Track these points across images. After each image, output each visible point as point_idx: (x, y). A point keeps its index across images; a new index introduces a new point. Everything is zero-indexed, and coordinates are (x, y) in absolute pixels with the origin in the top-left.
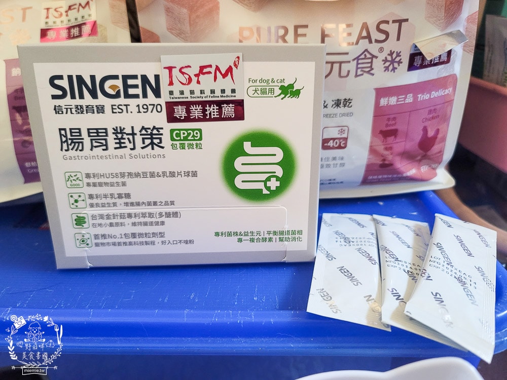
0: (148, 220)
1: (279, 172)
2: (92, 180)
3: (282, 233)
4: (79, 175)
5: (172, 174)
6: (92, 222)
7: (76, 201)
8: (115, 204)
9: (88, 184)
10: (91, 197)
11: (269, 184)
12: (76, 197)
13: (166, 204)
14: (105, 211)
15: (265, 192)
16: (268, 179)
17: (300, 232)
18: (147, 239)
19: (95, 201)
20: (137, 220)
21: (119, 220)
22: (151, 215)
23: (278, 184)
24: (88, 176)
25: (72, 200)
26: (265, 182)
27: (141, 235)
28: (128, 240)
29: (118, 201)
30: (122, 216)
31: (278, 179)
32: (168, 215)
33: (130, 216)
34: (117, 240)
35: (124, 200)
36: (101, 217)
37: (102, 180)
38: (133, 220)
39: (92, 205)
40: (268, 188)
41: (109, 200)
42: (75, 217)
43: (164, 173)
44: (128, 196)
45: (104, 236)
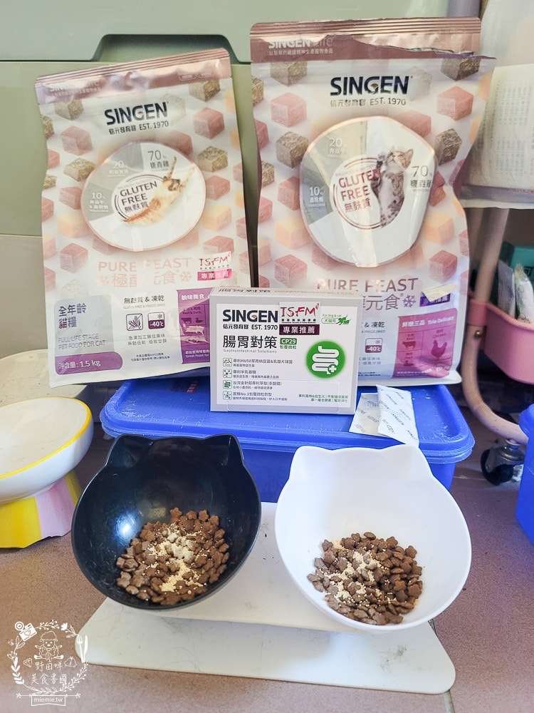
0: (263, 386)
1: (336, 363)
2: (236, 363)
3: (336, 397)
4: (230, 360)
5: (279, 362)
6: (233, 385)
7: (227, 374)
8: (247, 376)
9: (235, 365)
10: (235, 372)
11: (330, 369)
12: (227, 371)
13: (274, 377)
14: (241, 380)
15: (328, 373)
16: (330, 366)
17: (347, 397)
18: (261, 396)
19: (237, 374)
20: (257, 386)
21: (248, 385)
22: (265, 383)
23: (335, 369)
24: (235, 361)
25: (225, 373)
26: (328, 368)
27: (259, 394)
28: (251, 397)
29: (249, 375)
30: (250, 383)
31: (335, 366)
32: (274, 383)
33: (254, 383)
34: (245, 396)
35: (252, 374)
36: (239, 383)
37: (242, 363)
38: (256, 385)
39: (235, 376)
40: (330, 371)
41: (244, 374)
42: (225, 382)
43: (275, 361)
44: (255, 372)
45: (239, 394)
